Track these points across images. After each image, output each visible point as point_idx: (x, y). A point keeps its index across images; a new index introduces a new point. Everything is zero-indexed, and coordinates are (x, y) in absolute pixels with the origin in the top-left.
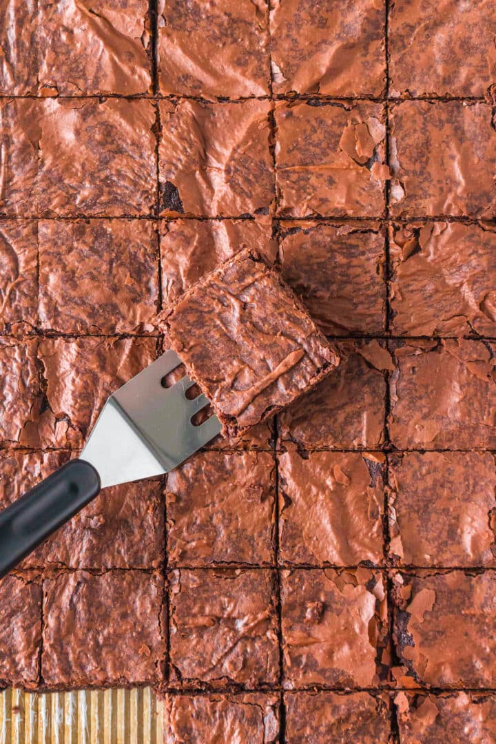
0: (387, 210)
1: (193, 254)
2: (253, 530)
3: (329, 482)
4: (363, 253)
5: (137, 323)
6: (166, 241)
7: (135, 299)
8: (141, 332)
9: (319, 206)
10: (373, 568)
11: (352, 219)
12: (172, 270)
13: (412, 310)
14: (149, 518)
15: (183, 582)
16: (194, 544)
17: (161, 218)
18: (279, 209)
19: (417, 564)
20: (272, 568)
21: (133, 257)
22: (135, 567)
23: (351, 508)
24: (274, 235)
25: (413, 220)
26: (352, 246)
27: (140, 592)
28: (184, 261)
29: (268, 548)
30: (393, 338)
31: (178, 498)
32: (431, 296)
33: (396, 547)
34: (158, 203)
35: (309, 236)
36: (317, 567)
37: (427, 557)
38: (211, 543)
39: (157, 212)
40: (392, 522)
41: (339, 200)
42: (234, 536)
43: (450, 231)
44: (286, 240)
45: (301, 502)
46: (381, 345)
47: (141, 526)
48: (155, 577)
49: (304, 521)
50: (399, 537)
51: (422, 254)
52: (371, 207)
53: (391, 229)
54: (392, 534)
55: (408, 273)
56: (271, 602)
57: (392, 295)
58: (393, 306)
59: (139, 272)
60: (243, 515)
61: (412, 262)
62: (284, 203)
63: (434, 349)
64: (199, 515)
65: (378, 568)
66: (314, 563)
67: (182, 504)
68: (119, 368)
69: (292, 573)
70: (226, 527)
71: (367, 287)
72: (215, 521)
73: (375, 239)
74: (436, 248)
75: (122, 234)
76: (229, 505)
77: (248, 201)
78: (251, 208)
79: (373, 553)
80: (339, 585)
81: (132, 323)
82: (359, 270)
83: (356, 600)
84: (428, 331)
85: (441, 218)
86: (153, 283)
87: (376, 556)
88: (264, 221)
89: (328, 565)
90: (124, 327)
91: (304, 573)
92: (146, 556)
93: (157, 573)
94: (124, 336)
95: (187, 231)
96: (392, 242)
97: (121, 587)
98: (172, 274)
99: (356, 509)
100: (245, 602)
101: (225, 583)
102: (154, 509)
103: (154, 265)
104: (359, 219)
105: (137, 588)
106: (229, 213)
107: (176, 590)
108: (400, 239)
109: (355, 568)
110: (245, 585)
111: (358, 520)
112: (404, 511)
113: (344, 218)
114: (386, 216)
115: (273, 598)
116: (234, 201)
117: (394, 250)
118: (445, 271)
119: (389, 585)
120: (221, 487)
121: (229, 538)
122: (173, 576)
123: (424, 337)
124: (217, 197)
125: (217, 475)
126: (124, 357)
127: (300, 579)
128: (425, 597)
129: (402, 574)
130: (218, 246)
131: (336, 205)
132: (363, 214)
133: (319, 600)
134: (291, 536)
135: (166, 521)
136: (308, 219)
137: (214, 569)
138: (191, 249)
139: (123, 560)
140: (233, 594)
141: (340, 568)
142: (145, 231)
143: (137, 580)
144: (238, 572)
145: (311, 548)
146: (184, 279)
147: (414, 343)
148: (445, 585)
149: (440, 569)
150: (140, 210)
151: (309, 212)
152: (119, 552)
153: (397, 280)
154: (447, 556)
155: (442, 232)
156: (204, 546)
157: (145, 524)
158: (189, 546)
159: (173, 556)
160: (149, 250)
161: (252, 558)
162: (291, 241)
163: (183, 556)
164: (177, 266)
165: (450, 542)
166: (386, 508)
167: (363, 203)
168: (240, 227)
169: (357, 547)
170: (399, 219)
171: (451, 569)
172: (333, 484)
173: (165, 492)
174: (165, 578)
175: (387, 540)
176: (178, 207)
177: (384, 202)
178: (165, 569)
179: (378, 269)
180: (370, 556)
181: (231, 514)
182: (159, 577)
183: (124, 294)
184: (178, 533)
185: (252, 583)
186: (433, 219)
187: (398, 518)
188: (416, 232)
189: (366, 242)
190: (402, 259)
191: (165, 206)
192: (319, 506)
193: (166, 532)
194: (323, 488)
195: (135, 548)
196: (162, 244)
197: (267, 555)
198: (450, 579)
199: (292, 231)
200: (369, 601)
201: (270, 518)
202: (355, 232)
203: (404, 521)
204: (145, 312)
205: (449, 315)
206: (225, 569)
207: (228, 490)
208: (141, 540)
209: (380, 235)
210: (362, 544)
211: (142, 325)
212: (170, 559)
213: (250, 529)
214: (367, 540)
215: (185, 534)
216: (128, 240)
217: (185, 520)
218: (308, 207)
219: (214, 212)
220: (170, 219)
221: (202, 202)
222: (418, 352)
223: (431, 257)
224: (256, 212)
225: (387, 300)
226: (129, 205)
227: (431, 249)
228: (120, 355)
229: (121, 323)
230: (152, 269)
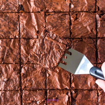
0: (70, 10)
1: (27, 20)
2: (41, 82)
3: (58, 70)
4: (65, 20)
5: (15, 36)
6: (21, 17)
7: (14, 30)
8: (15, 38)
9: (55, 9)
10: (68, 90)
11: (62, 12)
12: (22, 24)
13: (76, 32)
14: (17, 79)
15: (25, 93)
16: (27, 85)
17: (20, 12)
18: (46, 10)
19: (78, 89)
20: (45, 90)
21: (14, 21)
22: (14, 90)
23: (63, 76)
24: (45, 16)
25: (76, 12)
26: (62, 18)
27: (16, 95)
28: (25, 22)
29: (44, 85)
30: (72, 38)
31: (24, 74)
32: (80, 29)
33: (73, 85)
34: (19, 9)
35: (52, 16)
36: (55, 90)
37: (80, 87)
38: (31, 84)
39: (19, 11)
40: (72, 80)
41: (59, 8)
42: (36, 83)
43: (84, 14)
44: (48, 17)
45: (52, 75)
46: (69, 40)
47: (16, 81)
48: (19, 92)
49: (52, 79)
50: (73, 83)
51: (78, 20)
52: (66, 9)
53: (71, 14)
54: (72, 82)
55: (75, 24)
56: (45, 97)
57: (71, 29)
58: (72, 31)
59: (15, 24)
60: (38, 78)
61: (76, 21)
62: (47, 9)
63: (81, 41)
64: (29, 78)
65: (69, 90)
66: (54, 89)
67: (25, 76)
68: (11, 46)
69: (49, 91)
70: (35, 81)
71: (66, 27)
72: (32, 79)
73: (67, 16)
74: (81, 18)
75: (11, 16)
76: (35, 76)
77: (39, 8)
78: (40, 10)
79: (68, 86)
80: (60, 94)
81: (13, 36)
82: (64, 23)
83: (64, 97)
84: (79, 37)
85: (82, 11)
86: (18, 27)
87: (68, 87)
88: (42, 13)
89: (58, 89)
90: (12, 37)
91: (52, 91)
92: (17, 87)
93: (19, 91)
94: (12, 39)
95: (25, 15)
96: (71, 17)
97: (11, 94)
98: (22, 25)
99: (64, 76)
100: (39, 97)
101: (35, 93)
102: (19, 77)
103: (18, 23)
104: (64, 12)
105: (15, 94)
106: (35, 11)
107: (23, 95)
108: (73, 16)
109: (63, 90)
110: (39, 94)
111: (64, 79)
112: (74, 77)
113: (60, 12)
114: (70, 11)
115: (45, 96)
116: (36, 8)
117: (72, 19)
118: (83, 23)
119: (71, 93)
120: (34, 72)
121: (35, 83)
122: (23, 92)
123: (79, 38)
124: (32, 8)
125: (32, 69)
126: (12, 43)
127: (51, 92)
128: (79, 96)
129: (74, 91)
130: (32, 18)
131: (59, 9)
132: (65, 11)
133: (56, 97)
134: (49, 83)
135: (21, 80)
136: (52, 12)
137: (32, 90)
138: (26, 19)
139: (12, 88)
140: (37, 96)
141: (60, 90)
142: (16, 15)
143: (15, 92)
144: (37, 91)
145: (54, 85)
146: (25, 26)
147: (76, 39)
148: (84, 94)
149: (83, 90)
150: (15, 11)
151: (53, 11)
152: (11, 86)
153: (72, 25)
154: (84, 87)
155: (82, 15)
156: (30, 85)
157: (17, 80)
158: (26, 85)
159: (23, 87)
160: (17, 20)
161: (41, 88)
162: (49, 17)
163: (25, 87)
164: (23, 23)
165: (85, 84)
166: (71, 76)
167: (65, 8)
168: (37, 14)
169: (64, 85)
170: (73, 12)
171: (85, 90)
172: (59, 71)
173: (21, 73)
174: (21, 92)
175: (71, 83)
176: (23, 10)
177: (69, 8)
178: (21, 90)
179: (68, 23)
180: (67, 87)
181: (36, 78)
182: (20, 92)
183: (12, 29)
184: (24, 82)
185: (41, 93)
186: (80, 12)
187: (73, 79)
188: (77, 15)
189: (65, 17)
190: (73, 20)
191: (20, 10)
192: (55, 76)
193: (21, 82)
194: (56, 72)
195: (14, 85)
196: (20, 18)
197: (44, 87)
198: (85, 92)
199: (49, 15)
200: (67, 97)
201: (44, 78)
202: (63, 15)
203: (75, 79)
204: (16, 33)
205: (84, 33)
206: (35, 90)
207: (35, 73)
208: (16, 84)
209: (68, 15)
210: (65, 84)
211: (16, 36)
212: (22, 88)
213: (40, 81)
214: (66, 84)
215: (25, 82)
216: (12, 17)
217: (25, 79)
218: (52, 9)
219: (31, 11)
220: (22, 13)
221: (29, 9)
222: (77, 41)
223: (80, 20)
224: (41, 11)
225: (70, 30)
226: (13, 10)
227: (80, 18)
228: (11, 43)
229: (11, 36)
230: (18, 24)
